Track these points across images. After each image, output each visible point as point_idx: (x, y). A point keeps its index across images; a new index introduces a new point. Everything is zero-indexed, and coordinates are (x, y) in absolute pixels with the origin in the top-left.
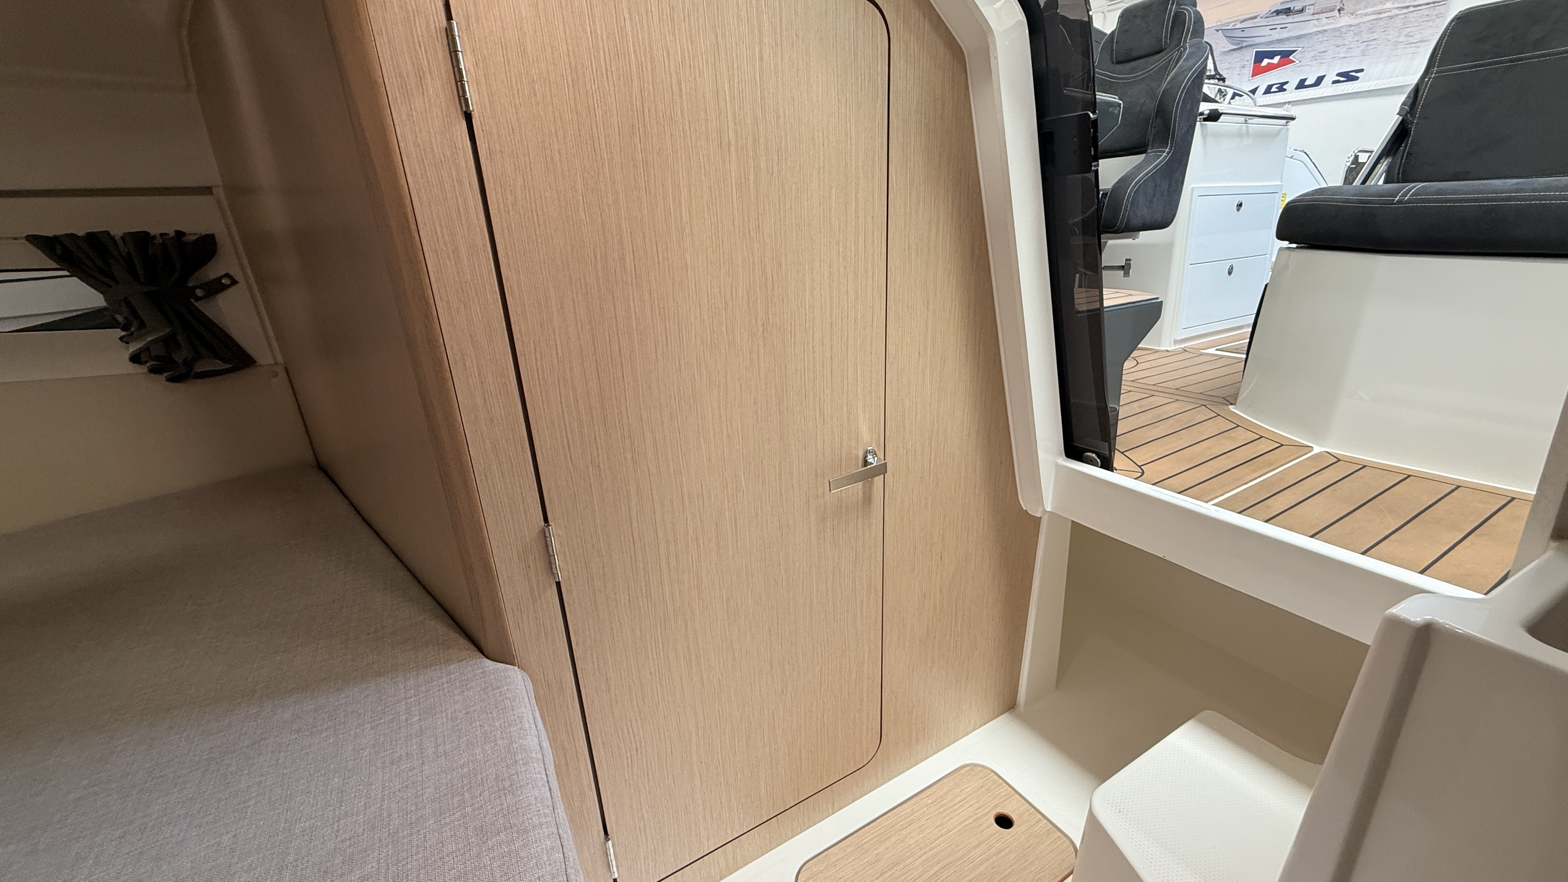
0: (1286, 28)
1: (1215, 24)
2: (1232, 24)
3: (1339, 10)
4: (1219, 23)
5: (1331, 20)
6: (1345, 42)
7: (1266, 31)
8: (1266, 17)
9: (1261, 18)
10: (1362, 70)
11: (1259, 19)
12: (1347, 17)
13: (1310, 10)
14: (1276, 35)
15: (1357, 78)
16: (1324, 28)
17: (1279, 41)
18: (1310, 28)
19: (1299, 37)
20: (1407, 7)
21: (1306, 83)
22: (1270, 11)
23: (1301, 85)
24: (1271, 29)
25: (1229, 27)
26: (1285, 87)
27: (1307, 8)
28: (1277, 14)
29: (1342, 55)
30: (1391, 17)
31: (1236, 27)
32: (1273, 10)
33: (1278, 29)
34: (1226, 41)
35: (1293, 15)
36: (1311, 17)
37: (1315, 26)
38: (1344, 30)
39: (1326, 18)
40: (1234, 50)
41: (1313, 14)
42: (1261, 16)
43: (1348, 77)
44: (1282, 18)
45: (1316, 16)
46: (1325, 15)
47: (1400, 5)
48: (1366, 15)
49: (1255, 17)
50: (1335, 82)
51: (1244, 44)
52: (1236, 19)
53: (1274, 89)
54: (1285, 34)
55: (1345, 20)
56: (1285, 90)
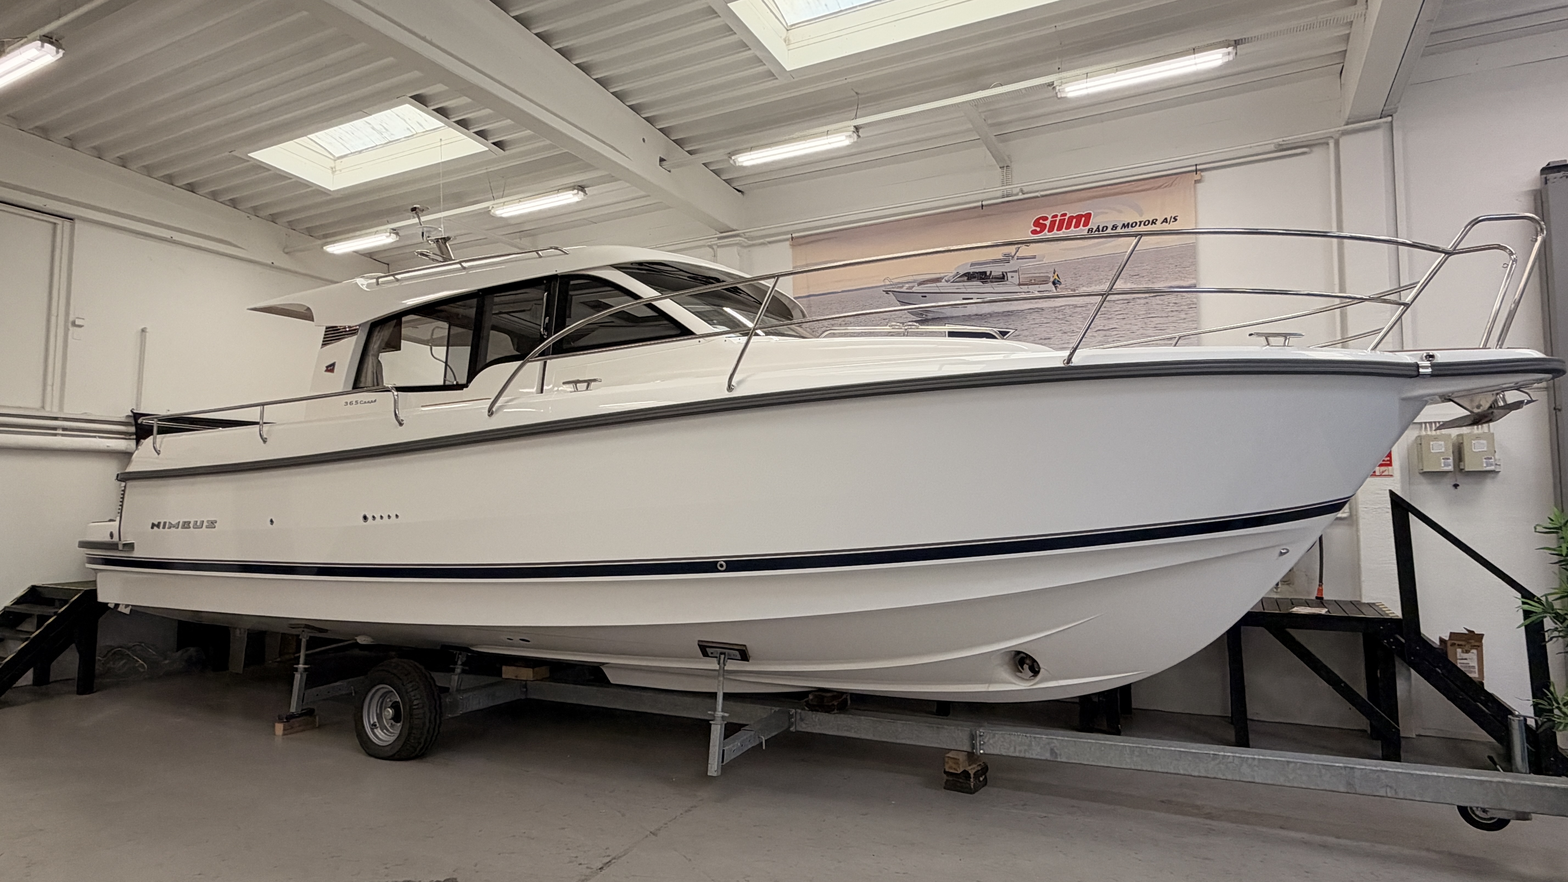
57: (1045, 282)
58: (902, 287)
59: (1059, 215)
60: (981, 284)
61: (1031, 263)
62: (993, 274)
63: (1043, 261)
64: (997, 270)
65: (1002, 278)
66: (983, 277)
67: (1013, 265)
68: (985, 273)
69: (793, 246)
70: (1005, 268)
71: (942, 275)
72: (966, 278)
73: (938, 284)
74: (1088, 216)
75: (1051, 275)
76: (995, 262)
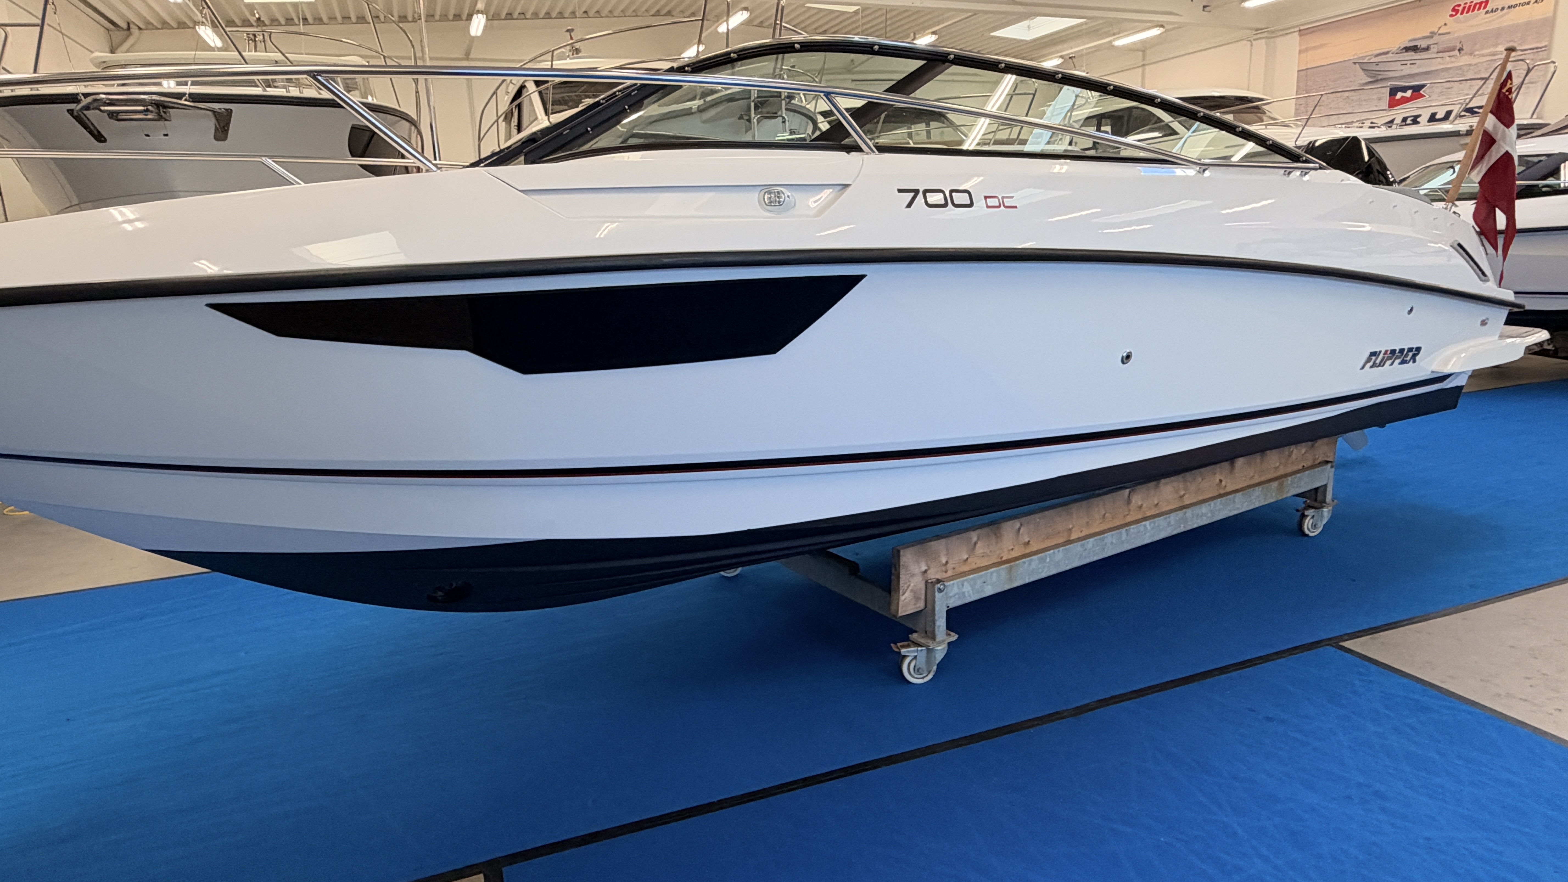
0: (1415, 64)
1: (1352, 58)
2: (1367, 58)
3: (1459, 50)
4: (1356, 57)
5: (1453, 59)
7: (1397, 66)
8: (1397, 53)
11: (1390, 55)
13: (1434, 49)
14: (1408, 70)
16: (1449, 66)
18: (1436, 65)
21: (1438, 117)
22: (1400, 47)
24: (1402, 65)
25: (1365, 61)
27: (1432, 46)
28: (1407, 51)
31: (1371, 61)
32: (1402, 47)
33: (1408, 65)
34: (1363, 73)
35: (1420, 52)
36: (1433, 56)
37: (1440, 64)
39: (1450, 56)
41: (1438, 52)
42: (1392, 52)
44: (1410, 55)
45: (1440, 55)
46: (1448, 54)
49: (1387, 53)
50: (1461, 117)
51: (1380, 77)
52: (1370, 53)
54: (1415, 70)
56: (1418, 123)
57: (1452, 49)
58: (1364, 59)
59: (1469, 2)
60: (1414, 53)
61: (1447, 37)
62: (1421, 46)
63: (1453, 35)
64: (1423, 44)
65: (1427, 49)
66: (1415, 49)
67: (1436, 39)
68: (1417, 46)
69: (1300, 35)
70: (1431, 41)
72: (1404, 51)
73: (1387, 56)
74: (1487, 2)
75: (1458, 44)
76: (1424, 37)
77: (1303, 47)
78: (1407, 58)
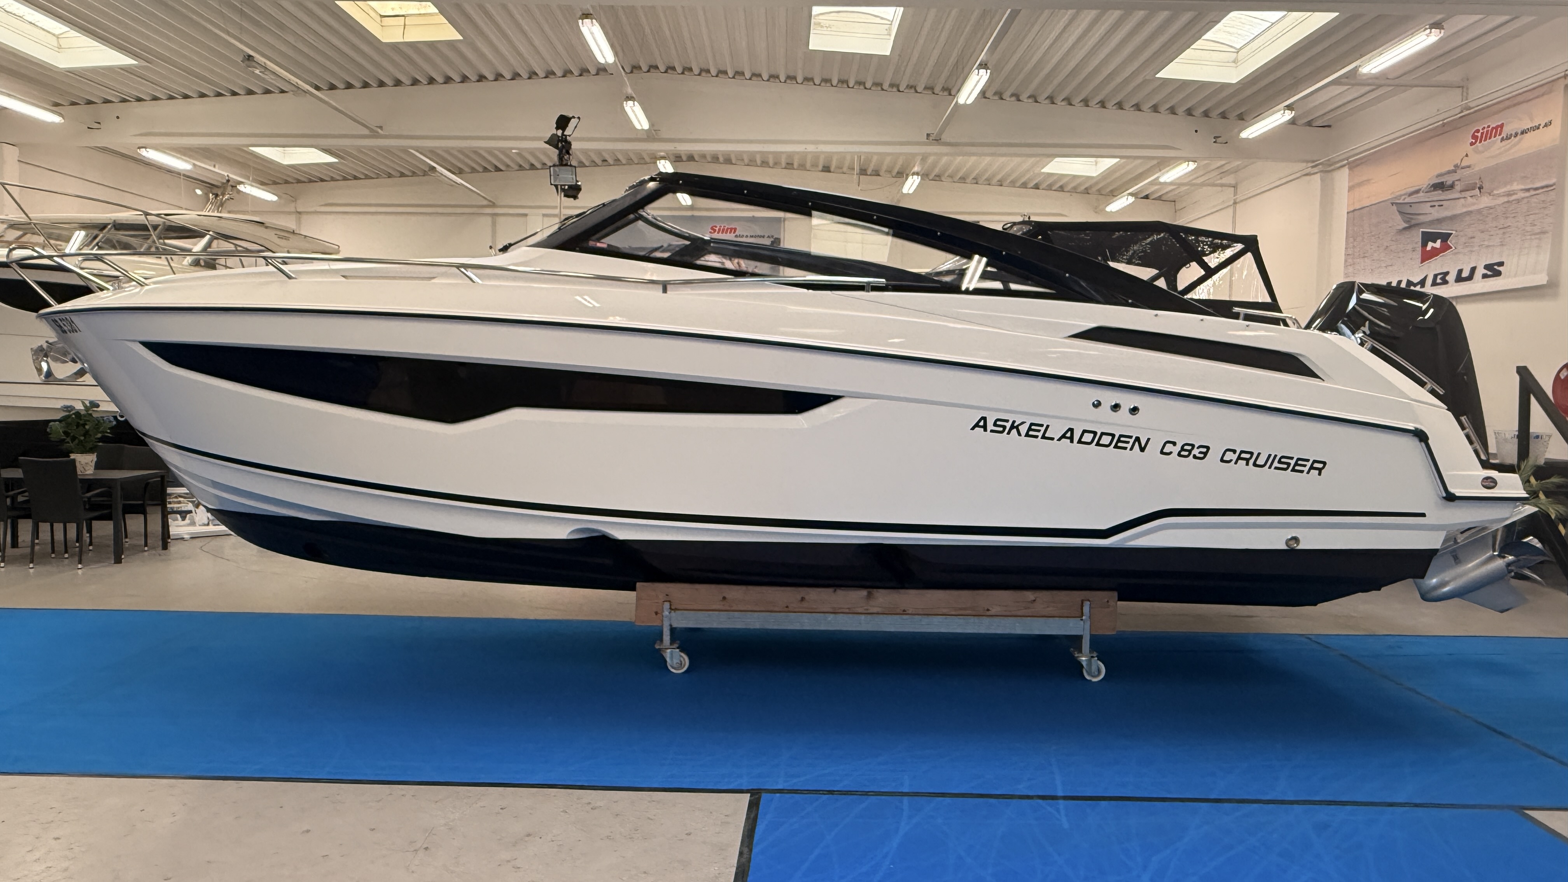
0: (1442, 206)
1: (1390, 198)
2: (1403, 197)
3: (1480, 188)
4: (1393, 196)
5: (1475, 200)
6: (1487, 226)
7: (1426, 208)
8: (1427, 192)
9: (1423, 192)
10: (1501, 264)
11: (1421, 194)
12: (1486, 198)
13: (1458, 187)
14: (1436, 213)
15: (1498, 274)
16: (1470, 209)
17: (1440, 221)
18: (1459, 208)
19: (1453, 218)
20: (1528, 190)
21: (1462, 276)
22: (1429, 184)
23: (1459, 279)
24: (1431, 206)
25: (1401, 201)
26: (1447, 278)
27: (1456, 183)
29: (1486, 243)
30: (1518, 201)
31: (1406, 201)
32: (1431, 184)
33: (1436, 207)
35: (1448, 190)
36: (1457, 195)
37: (1464, 206)
38: (1485, 212)
39: (1471, 196)
40: (1405, 229)
41: (1461, 191)
42: (1423, 189)
43: (1493, 270)
44: (1438, 195)
45: (1464, 194)
46: (1470, 193)
47: (1523, 187)
48: (1499, 196)
49: (1417, 192)
50: (1485, 276)
51: (1413, 222)
52: (1406, 191)
53: (1439, 281)
54: (1442, 214)
55: (1485, 201)
56: (1447, 283)
57: (1473, 187)
58: (1399, 199)
59: (1486, 126)
60: (1441, 192)
61: (1467, 172)
62: (1447, 183)
63: (1473, 169)
64: (1448, 180)
65: (1452, 186)
66: (1442, 187)
67: (1459, 174)
68: (1442, 183)
69: (1350, 169)
70: (1456, 177)
71: (1420, 187)
72: (1433, 189)
73: (1419, 195)
74: (1502, 126)
75: (1478, 181)
76: (1449, 172)
77: (1351, 184)
78: (1435, 199)
